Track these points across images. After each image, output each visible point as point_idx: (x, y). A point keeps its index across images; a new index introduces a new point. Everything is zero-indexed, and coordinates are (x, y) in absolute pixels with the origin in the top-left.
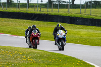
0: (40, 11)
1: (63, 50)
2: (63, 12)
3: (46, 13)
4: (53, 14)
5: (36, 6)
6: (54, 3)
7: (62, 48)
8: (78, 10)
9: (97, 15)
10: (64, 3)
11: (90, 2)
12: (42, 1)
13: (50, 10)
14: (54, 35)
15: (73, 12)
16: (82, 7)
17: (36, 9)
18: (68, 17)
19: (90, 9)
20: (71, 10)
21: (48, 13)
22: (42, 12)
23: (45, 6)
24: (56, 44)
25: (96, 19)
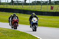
0: (7, 6)
1: (36, 31)
2: (19, 7)
3: (10, 8)
4: (14, 8)
5: (5, 4)
6: (15, 2)
7: (35, 30)
8: (28, 6)
9: (39, 9)
10: (20, 2)
11: (35, 2)
12: (8, 1)
13: (12, 6)
14: (30, 21)
15: (25, 7)
16: (30, 4)
17: (5, 6)
18: (23, 10)
19: (35, 6)
20: (24, 6)
21: (11, 8)
22: (8, 7)
23: (10, 4)
24: (31, 27)
25: (38, 11)
